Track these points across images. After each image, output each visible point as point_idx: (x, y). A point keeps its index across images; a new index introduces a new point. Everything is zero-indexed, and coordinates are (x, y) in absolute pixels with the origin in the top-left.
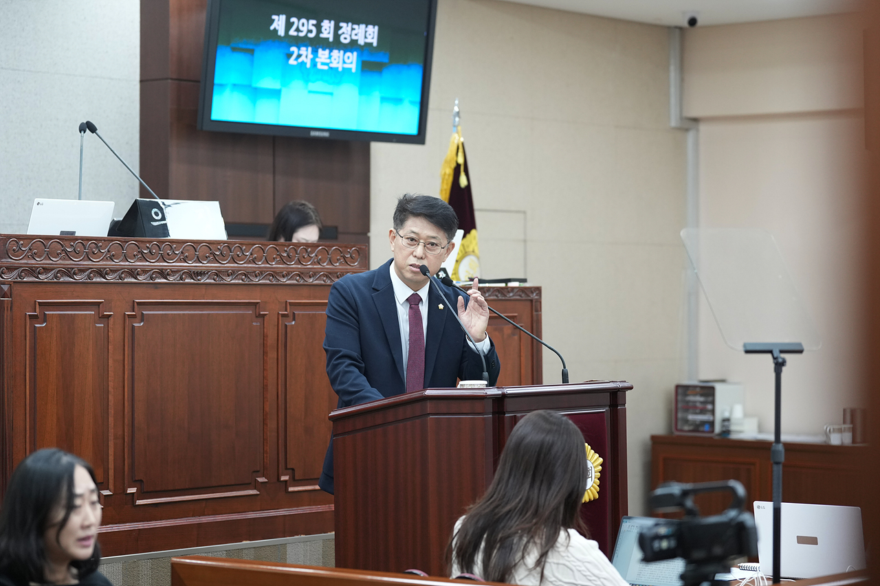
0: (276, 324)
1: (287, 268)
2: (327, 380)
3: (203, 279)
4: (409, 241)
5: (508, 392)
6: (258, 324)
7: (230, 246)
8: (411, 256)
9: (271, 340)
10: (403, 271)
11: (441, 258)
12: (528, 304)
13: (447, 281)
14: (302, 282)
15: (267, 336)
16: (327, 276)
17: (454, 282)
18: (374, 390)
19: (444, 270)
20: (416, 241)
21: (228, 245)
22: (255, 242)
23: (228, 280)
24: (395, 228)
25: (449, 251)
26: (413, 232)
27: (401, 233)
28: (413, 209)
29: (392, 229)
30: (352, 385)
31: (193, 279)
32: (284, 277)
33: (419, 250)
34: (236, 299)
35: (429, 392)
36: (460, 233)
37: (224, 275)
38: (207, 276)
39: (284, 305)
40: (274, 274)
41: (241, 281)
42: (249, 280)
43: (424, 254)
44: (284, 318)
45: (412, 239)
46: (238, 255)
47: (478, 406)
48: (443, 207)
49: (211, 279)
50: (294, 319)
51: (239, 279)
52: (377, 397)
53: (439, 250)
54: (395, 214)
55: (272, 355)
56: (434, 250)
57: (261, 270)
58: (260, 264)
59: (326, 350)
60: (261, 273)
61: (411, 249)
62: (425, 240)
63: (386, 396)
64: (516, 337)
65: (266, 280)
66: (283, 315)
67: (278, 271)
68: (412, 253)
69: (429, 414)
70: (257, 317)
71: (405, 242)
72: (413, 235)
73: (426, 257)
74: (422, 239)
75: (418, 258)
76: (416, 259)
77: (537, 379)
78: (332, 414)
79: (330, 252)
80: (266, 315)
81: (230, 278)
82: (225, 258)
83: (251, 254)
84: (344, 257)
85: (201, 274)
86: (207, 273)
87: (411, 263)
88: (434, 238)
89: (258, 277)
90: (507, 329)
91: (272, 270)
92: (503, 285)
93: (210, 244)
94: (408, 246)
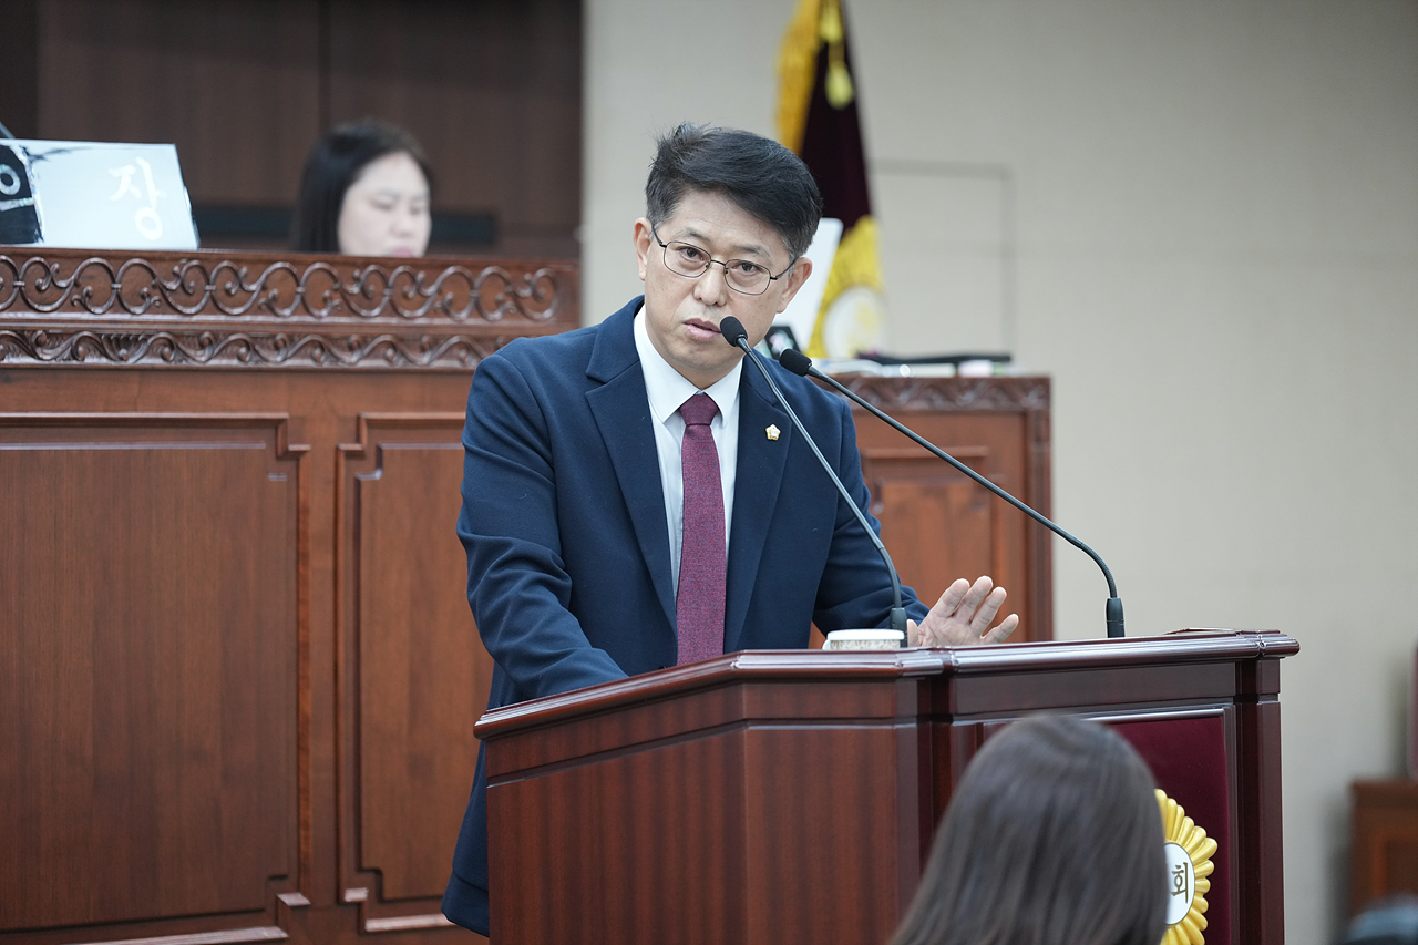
0: (332, 477)
1: (360, 326)
2: (469, 627)
3: (133, 355)
4: (683, 258)
5: (962, 661)
6: (283, 478)
7: (207, 266)
8: (689, 300)
9: (319, 520)
10: (668, 338)
11: (774, 303)
12: (1016, 423)
13: (794, 362)
14: (400, 363)
15: (307, 511)
16: (469, 348)
17: (815, 365)
18: (601, 655)
19: (787, 331)
20: (701, 256)
21: (199, 264)
22: (273, 254)
23: (201, 358)
24: (648, 218)
25: (794, 283)
26: (695, 235)
28: (697, 170)
29: (643, 220)
30: (541, 639)
31: (107, 356)
32: (351, 349)
33: (710, 283)
34: (224, 410)
35: (747, 662)
36: (828, 229)
37: (189, 346)
38: (144, 347)
39: (352, 426)
40: (326, 342)
41: (234, 362)
42: (256, 358)
43: (724, 292)
44: (354, 463)
45: (692, 251)
46: (228, 292)
47: (879, 699)
48: (781, 165)
49: (154, 355)
50: (379, 464)
51: (230, 356)
52: (608, 674)
53: (762, 283)
54: (650, 181)
55: (320, 562)
56: (752, 283)
57: (290, 330)
58: (288, 315)
59: (467, 543)
60: (291, 339)
61: (690, 279)
62: (727, 254)
63: (633, 671)
64: (983, 513)
65: (303, 357)
66: (351, 455)
67: (336, 333)
68: (692, 290)
69: (745, 720)
70: (278, 458)
71: (673, 259)
72: (693, 242)
73: (729, 299)
74: (717, 252)
75: (709, 305)
76: (700, 306)
77: (1037, 625)
78: (485, 720)
79: (477, 283)
80: (302, 453)
81: (207, 352)
82: (193, 299)
83: (264, 288)
84: (515, 297)
85: (127, 341)
86: (145, 340)
87: (688, 317)
88: (750, 250)
89: (283, 351)
90: (959, 491)
91: (320, 330)
92: (945, 371)
93: (154, 261)
94: (682, 271)
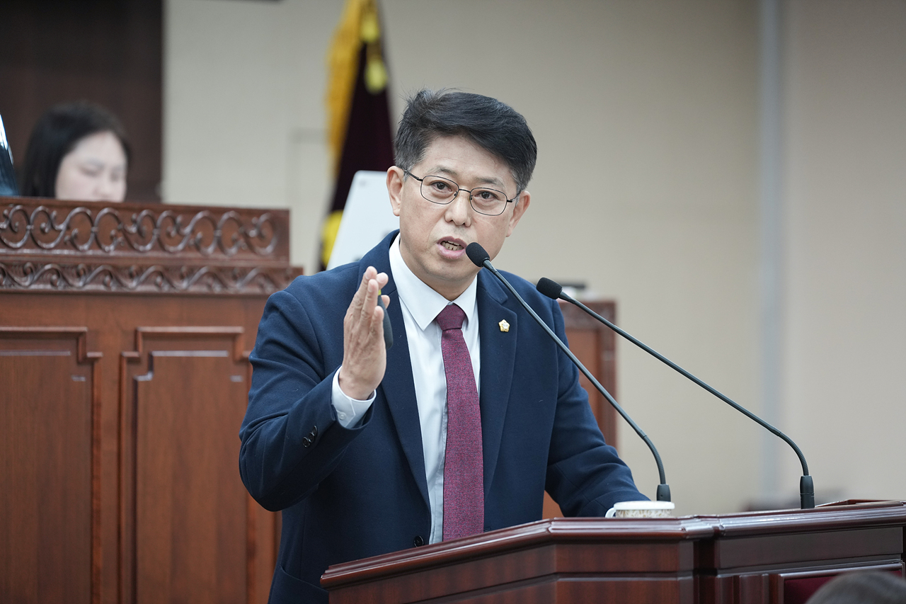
0: (118, 379)
1: (137, 259)
4: (434, 190)
6: (83, 379)
7: (28, 211)
8: (443, 223)
9: (108, 412)
10: (423, 257)
12: (592, 337)
14: (166, 288)
15: (99, 405)
16: (214, 277)
20: (449, 187)
21: (23, 209)
23: (25, 283)
26: (444, 170)
27: (417, 172)
28: (443, 118)
32: (131, 276)
33: (459, 208)
34: (41, 325)
37: (16, 273)
39: (131, 338)
40: (115, 272)
41: (49, 287)
42: (64, 283)
43: (470, 215)
44: (133, 367)
45: (441, 185)
46: (43, 231)
50: (151, 368)
51: (46, 282)
53: (501, 208)
56: (491, 207)
57: (88, 261)
58: (86, 250)
60: (88, 269)
61: (440, 206)
62: (469, 185)
65: (98, 283)
66: (132, 361)
67: (121, 263)
68: (444, 215)
70: (80, 363)
71: (427, 191)
72: (445, 177)
73: (473, 220)
74: (464, 184)
75: (457, 226)
76: (452, 227)
79: (219, 225)
80: (96, 359)
81: (29, 279)
83: (68, 228)
84: (246, 236)
87: (442, 237)
88: (489, 181)
89: (83, 278)
91: (109, 262)
94: (434, 199)
